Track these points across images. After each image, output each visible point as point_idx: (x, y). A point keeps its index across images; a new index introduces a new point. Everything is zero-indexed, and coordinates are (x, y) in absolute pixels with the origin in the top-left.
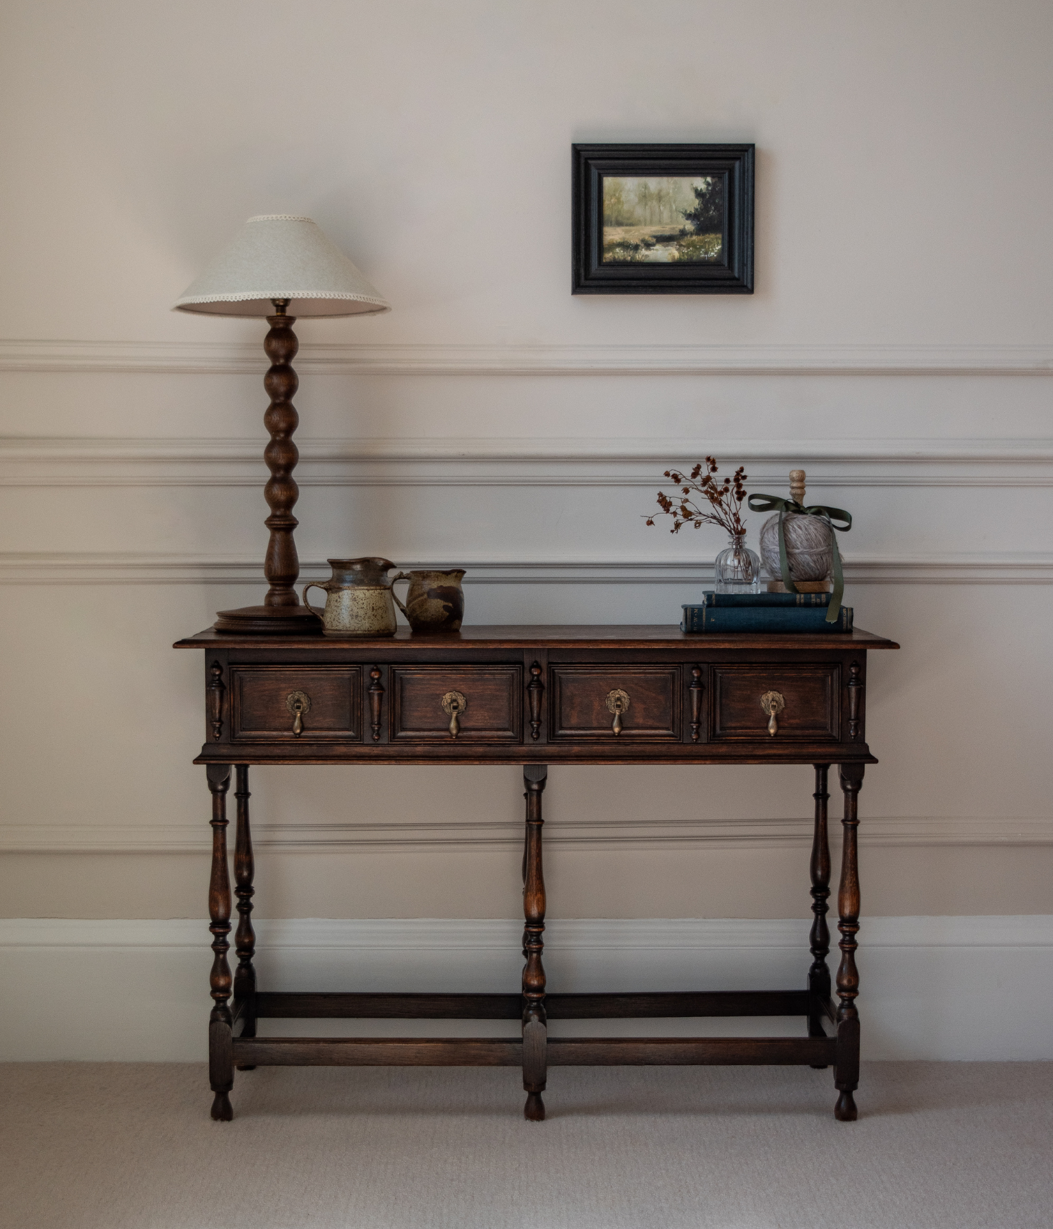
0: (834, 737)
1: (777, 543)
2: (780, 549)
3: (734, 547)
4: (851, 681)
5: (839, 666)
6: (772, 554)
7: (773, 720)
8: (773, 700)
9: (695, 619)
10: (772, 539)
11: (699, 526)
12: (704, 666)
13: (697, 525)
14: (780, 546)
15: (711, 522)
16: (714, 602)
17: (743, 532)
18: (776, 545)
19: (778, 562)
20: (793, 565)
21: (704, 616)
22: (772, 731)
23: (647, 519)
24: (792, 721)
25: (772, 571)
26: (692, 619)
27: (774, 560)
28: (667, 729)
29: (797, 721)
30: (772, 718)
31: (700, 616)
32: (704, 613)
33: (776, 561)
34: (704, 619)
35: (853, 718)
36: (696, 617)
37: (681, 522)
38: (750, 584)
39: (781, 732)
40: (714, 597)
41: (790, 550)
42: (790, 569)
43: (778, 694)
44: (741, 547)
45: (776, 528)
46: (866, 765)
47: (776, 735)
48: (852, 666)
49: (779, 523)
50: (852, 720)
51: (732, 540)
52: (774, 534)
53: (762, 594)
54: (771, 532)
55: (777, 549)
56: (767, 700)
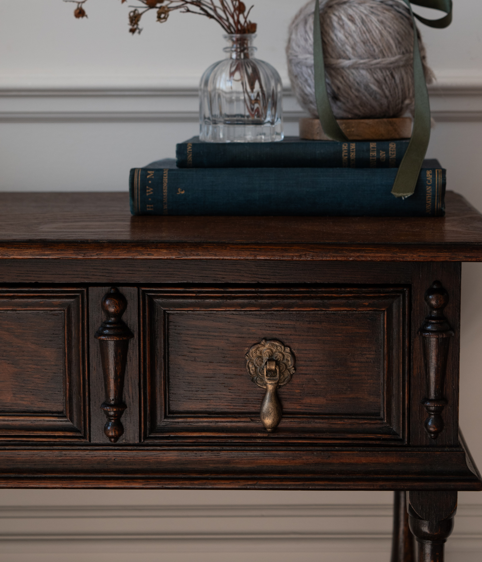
0: (395, 434)
1: (311, 49)
2: (315, 59)
3: (234, 56)
4: (427, 324)
5: (403, 293)
6: (304, 69)
7: (271, 400)
8: (270, 360)
9: (150, 191)
10: (302, 43)
11: (165, 18)
12: (130, 293)
13: (163, 16)
14: (315, 55)
15: (188, 11)
16: (190, 157)
17: (252, 28)
18: (309, 53)
19: (311, 82)
20: (339, 88)
21: (165, 185)
22: (268, 421)
23: (74, 6)
24: (307, 400)
25: (305, 101)
26: (143, 189)
27: (306, 80)
28: (59, 414)
29: (321, 401)
30: (268, 396)
31: (157, 184)
32: (166, 179)
33: (310, 81)
34: (165, 191)
35: (432, 395)
36: (150, 186)
37: (140, 11)
38: (259, 123)
39: (286, 423)
40: (189, 148)
41: (334, 61)
42: (335, 98)
43: (280, 348)
44: (246, 56)
45: (311, 21)
46: (460, 493)
47: (275, 428)
48: (431, 291)
49: (315, 13)
50: (431, 401)
51: (229, 44)
52: (306, 32)
53: (288, 142)
54: (301, 28)
55: (310, 60)
56: (260, 357)
